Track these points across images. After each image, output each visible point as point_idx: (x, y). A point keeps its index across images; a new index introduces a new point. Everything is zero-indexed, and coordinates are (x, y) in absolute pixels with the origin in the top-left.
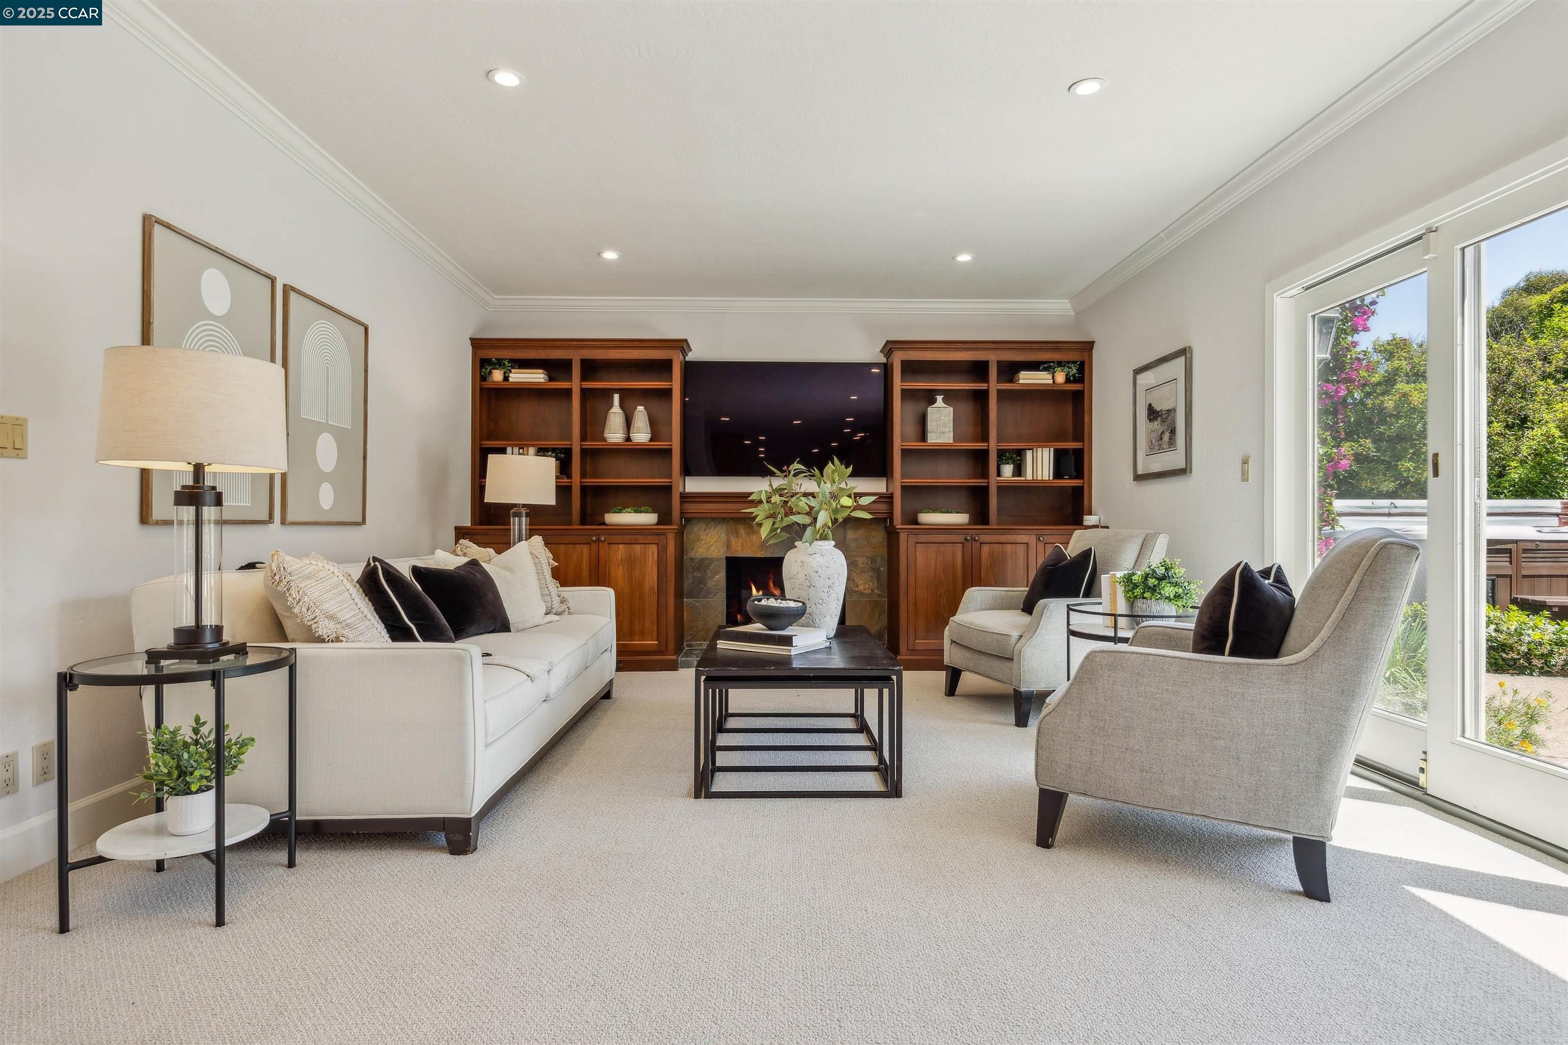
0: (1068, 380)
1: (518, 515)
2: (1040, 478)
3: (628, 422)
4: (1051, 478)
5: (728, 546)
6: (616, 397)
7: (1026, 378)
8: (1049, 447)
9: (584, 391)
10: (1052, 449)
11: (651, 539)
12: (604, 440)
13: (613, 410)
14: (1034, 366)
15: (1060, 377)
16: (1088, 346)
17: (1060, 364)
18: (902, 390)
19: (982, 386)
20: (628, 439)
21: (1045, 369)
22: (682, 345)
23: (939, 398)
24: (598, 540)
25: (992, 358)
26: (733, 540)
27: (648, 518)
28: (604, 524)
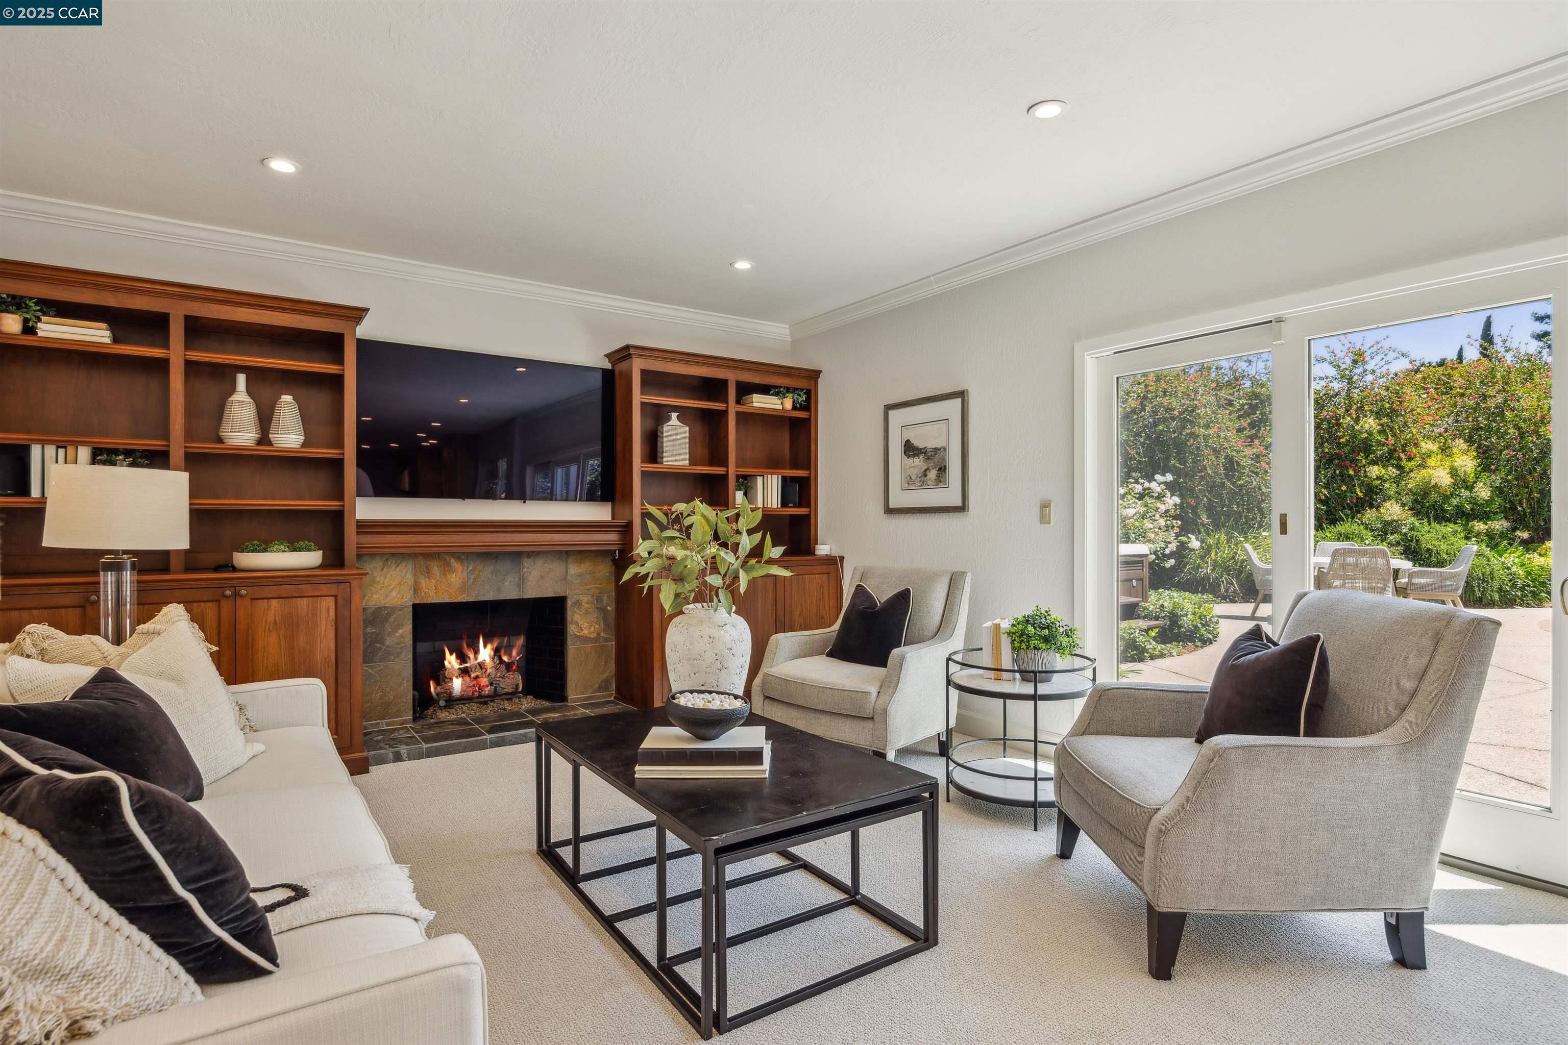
0: (794, 408)
1: (117, 567)
2: (769, 506)
3: (265, 420)
4: (779, 506)
5: (416, 590)
6: (241, 379)
7: (760, 402)
8: (778, 474)
9: (191, 367)
10: (780, 476)
11: (324, 589)
12: (220, 440)
13: (235, 397)
14: (765, 390)
15: (788, 404)
16: (814, 375)
17: (788, 390)
18: (642, 403)
19: (719, 406)
20: (264, 439)
21: (776, 394)
22: (357, 314)
23: (674, 415)
24: (236, 595)
25: (732, 377)
26: (424, 582)
27: (311, 558)
28: (234, 569)
